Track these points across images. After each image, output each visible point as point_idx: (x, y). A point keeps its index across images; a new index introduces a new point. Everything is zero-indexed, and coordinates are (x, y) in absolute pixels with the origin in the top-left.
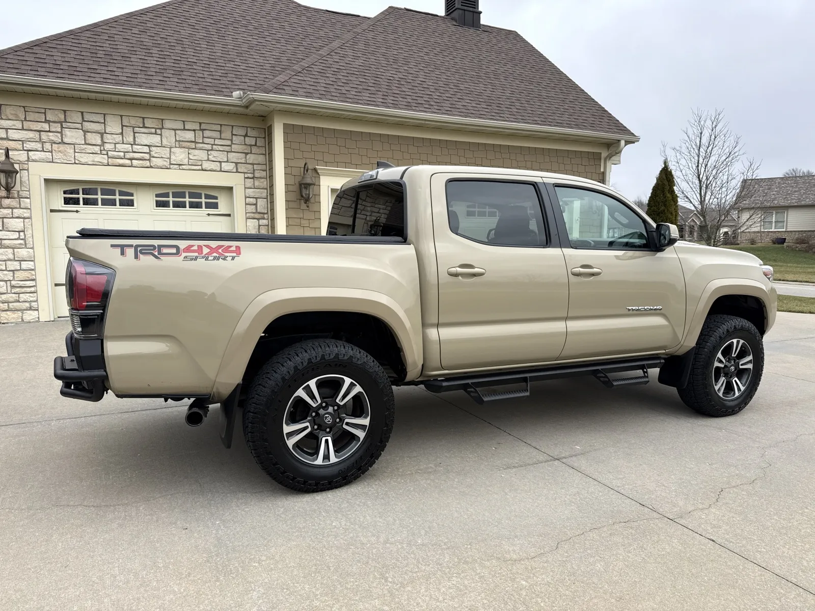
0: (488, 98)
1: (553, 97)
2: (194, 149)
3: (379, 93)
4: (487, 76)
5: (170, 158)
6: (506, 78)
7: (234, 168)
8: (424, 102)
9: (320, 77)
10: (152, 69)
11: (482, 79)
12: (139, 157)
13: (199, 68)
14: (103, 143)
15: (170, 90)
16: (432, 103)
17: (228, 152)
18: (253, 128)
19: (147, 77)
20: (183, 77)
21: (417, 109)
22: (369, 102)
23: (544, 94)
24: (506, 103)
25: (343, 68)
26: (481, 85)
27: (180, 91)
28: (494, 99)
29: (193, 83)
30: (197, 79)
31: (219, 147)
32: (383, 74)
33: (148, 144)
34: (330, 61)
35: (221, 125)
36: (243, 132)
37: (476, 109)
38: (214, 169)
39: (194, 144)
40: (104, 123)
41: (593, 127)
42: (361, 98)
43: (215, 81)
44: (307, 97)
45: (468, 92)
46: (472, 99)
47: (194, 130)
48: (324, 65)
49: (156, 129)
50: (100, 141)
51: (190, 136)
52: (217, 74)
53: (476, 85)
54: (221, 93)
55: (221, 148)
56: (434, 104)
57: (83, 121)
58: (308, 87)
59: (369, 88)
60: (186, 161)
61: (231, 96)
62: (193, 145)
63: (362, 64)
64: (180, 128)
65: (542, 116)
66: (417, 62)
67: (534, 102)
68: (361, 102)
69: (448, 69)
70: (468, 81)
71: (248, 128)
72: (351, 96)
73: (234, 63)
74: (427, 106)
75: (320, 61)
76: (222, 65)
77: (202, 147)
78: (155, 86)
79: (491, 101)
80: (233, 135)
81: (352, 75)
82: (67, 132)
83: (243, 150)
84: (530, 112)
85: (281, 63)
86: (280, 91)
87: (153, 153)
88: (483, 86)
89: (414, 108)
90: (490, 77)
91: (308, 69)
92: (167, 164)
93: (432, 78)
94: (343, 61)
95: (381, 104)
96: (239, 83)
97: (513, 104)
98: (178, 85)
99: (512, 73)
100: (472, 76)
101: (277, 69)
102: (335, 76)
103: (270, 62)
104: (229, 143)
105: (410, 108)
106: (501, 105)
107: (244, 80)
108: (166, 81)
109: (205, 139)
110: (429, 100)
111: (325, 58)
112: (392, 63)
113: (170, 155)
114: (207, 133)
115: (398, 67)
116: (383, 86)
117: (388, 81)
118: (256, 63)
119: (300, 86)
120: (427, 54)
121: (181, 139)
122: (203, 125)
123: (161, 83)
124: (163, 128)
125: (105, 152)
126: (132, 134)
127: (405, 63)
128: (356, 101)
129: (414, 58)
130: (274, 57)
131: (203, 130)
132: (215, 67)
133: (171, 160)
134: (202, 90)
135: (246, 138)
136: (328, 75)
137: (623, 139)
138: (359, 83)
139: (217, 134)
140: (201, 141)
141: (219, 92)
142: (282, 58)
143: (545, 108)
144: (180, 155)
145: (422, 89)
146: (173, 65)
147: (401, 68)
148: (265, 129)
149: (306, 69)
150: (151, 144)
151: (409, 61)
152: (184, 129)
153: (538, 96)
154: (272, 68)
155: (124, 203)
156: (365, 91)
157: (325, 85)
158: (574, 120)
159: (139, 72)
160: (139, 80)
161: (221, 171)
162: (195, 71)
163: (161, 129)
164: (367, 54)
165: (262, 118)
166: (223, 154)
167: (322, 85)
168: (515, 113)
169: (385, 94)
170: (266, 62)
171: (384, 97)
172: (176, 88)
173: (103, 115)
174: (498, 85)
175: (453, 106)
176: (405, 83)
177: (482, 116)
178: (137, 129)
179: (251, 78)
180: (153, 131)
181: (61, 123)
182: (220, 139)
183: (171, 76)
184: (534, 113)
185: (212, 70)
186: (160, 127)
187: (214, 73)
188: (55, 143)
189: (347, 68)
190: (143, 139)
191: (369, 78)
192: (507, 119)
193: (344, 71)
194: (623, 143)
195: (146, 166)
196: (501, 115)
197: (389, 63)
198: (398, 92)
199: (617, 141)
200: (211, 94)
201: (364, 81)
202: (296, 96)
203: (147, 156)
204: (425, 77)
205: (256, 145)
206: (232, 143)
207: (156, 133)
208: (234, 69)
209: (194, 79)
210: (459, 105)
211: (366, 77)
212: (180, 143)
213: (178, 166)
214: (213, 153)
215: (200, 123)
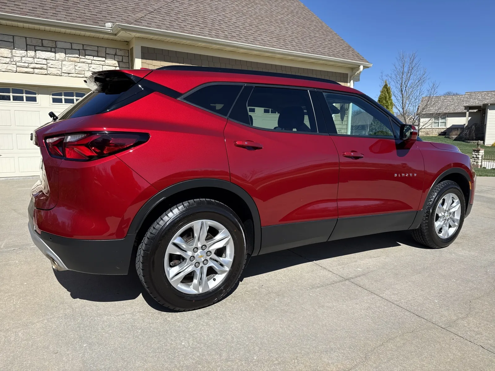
0: (277, 35)
1: (318, 37)
2: (79, 62)
3: (206, 28)
4: (276, 21)
5: (61, 68)
6: (288, 23)
8: (236, 35)
9: (166, 16)
10: (47, 5)
11: (273, 23)
12: (39, 67)
13: (81, 6)
14: (13, 56)
15: (61, 20)
16: (242, 36)
17: (103, 65)
18: (121, 50)
19: (44, 11)
20: (70, 12)
21: (232, 39)
22: (200, 34)
23: (312, 34)
24: (289, 39)
25: (182, 11)
26: (272, 27)
27: (68, 21)
28: (281, 36)
29: (78, 16)
30: (80, 13)
32: (208, 16)
33: (46, 58)
34: (173, 6)
35: (98, 47)
36: (113, 52)
37: (270, 41)
40: (13, 42)
41: (344, 56)
42: (193, 30)
43: (93, 16)
44: (157, 28)
45: (264, 31)
46: (267, 35)
47: (79, 50)
48: (169, 8)
49: (51, 48)
50: (10, 55)
51: (76, 53)
52: (94, 11)
53: (269, 27)
54: (98, 24)
55: (97, 62)
56: (243, 37)
58: (158, 22)
59: (200, 25)
60: (73, 71)
61: (105, 26)
62: (78, 60)
63: (195, 10)
64: (69, 48)
65: (312, 48)
66: (231, 10)
67: (306, 39)
68: (194, 33)
69: (251, 16)
70: (264, 24)
71: (117, 50)
72: (188, 29)
73: (106, 5)
74: (238, 38)
75: (166, 6)
76: (98, 5)
77: (85, 62)
78: (50, 17)
79: (280, 37)
80: (106, 54)
81: (188, 16)
83: (113, 64)
84: (304, 45)
85: (139, 7)
86: (138, 23)
87: (49, 65)
88: (274, 27)
89: (230, 39)
90: (278, 23)
91: (158, 11)
92: (59, 73)
93: (241, 21)
94: (182, 7)
95: (208, 35)
96: (109, 18)
97: (293, 40)
98: (67, 17)
99: (292, 20)
100: (267, 21)
101: (136, 10)
102: (176, 16)
103: (132, 6)
104: (104, 59)
105: (227, 39)
106: (286, 40)
107: (113, 16)
108: (58, 14)
109: (86, 56)
110: (239, 34)
111: (169, 4)
112: (214, 10)
113: (62, 66)
114: (88, 52)
115: (218, 13)
116: (209, 24)
117: (212, 21)
118: (122, 6)
119: (153, 21)
120: (237, 5)
121: (69, 55)
122: (85, 46)
123: (54, 15)
125: (14, 63)
126: (34, 50)
127: (223, 10)
128: (191, 32)
129: (229, 7)
130: (135, 3)
131: (85, 50)
132: (93, 7)
133: (63, 70)
134: (84, 21)
135: (115, 56)
136: (171, 15)
137: (362, 65)
138: (193, 21)
139: (95, 53)
140: (84, 57)
141: (96, 23)
142: (140, 3)
143: (314, 43)
144: (68, 66)
145: (235, 27)
146: (63, 3)
147: (221, 13)
148: (129, 50)
149: (157, 10)
150: (48, 58)
151: (226, 9)
152: (72, 49)
153: (309, 36)
154: (134, 10)
155: (28, 99)
156: (197, 26)
157: (170, 21)
158: (332, 52)
159: (38, 7)
160: (38, 12)
162: (79, 8)
163: (55, 48)
164: (198, 3)
165: (127, 43)
166: (99, 67)
167: (168, 21)
168: (295, 46)
169: (210, 29)
170: (129, 5)
171: (210, 31)
172: (66, 19)
173: (12, 36)
174: (283, 27)
175: (255, 39)
176: (223, 23)
177: (274, 46)
178: (37, 48)
179: (119, 15)
180: (49, 49)
182: (97, 56)
183: (62, 11)
184: (307, 46)
185: (90, 8)
186: (54, 46)
187: (92, 11)
189: (185, 11)
190: (42, 54)
191: (199, 18)
192: (290, 49)
193: (183, 13)
194: (362, 67)
195: (44, 73)
196: (286, 46)
197: (212, 10)
198: (219, 28)
199: (358, 66)
200: (90, 24)
201: (197, 20)
202: (150, 27)
203: (45, 67)
204: (237, 20)
205: (122, 61)
206: (106, 59)
207: (51, 51)
208: (106, 9)
209: (78, 14)
210: (259, 38)
211: (198, 18)
212: (69, 58)
213: (67, 74)
214: (93, 66)
215: (83, 45)
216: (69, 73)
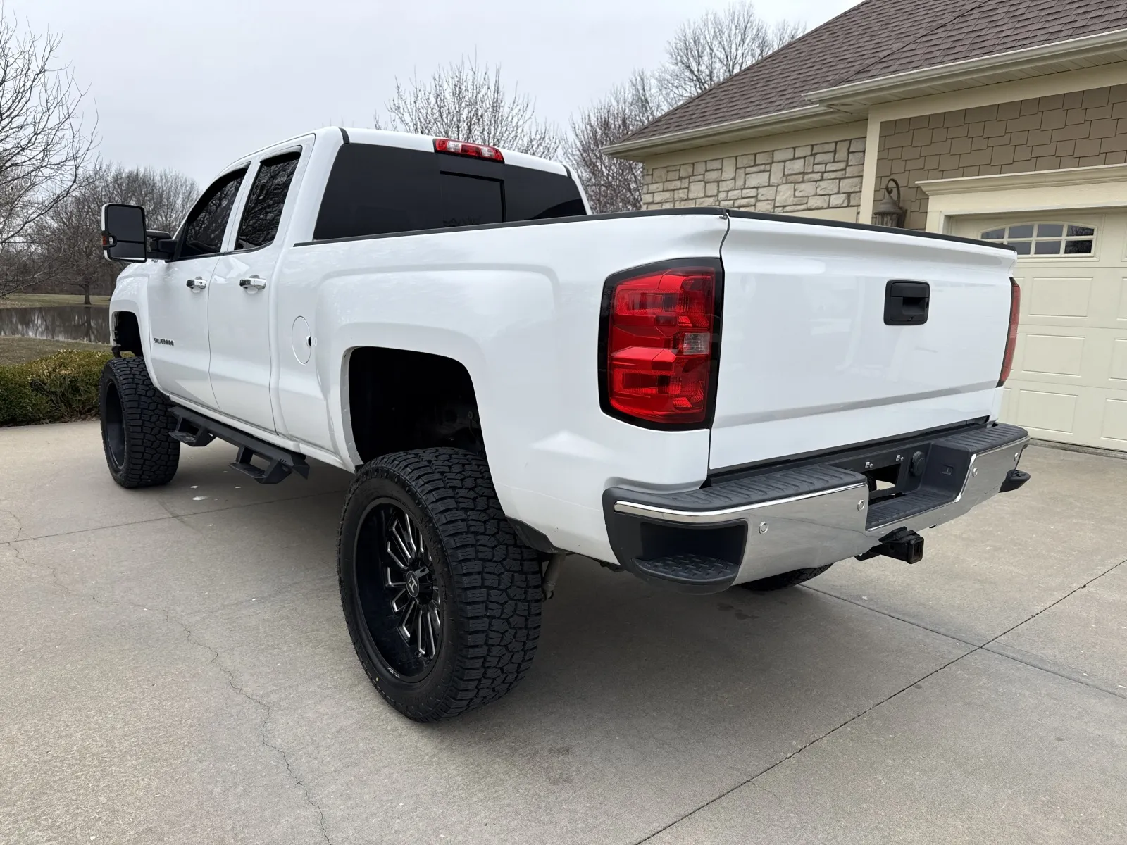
2: (801, 182)
5: (774, 200)
7: (844, 201)
12: (747, 203)
14: (718, 192)
17: (840, 179)
31: (831, 174)
33: (756, 186)
35: (836, 143)
38: (821, 206)
39: (801, 176)
40: (721, 169)
47: (805, 157)
49: (765, 165)
50: (715, 191)
51: (798, 166)
57: (707, 171)
60: (792, 201)
62: (800, 178)
64: (790, 158)
77: (811, 178)
80: (849, 153)
82: (692, 187)
87: (760, 197)
92: (771, 208)
104: (842, 165)
109: (815, 166)
113: (776, 195)
114: (819, 158)
121: (791, 172)
122: (815, 147)
124: (773, 162)
126: (743, 176)
131: (814, 155)
133: (775, 202)
139: (829, 157)
140: (811, 171)
144: (785, 194)
150: (758, 185)
152: (794, 158)
161: (828, 207)
163: (771, 164)
166: (834, 183)
173: (721, 160)
178: (748, 170)
180: (762, 167)
181: (689, 177)
182: (834, 162)
186: (769, 161)
188: (683, 200)
190: (753, 180)
203: (753, 201)
206: (847, 165)
207: (764, 171)
212: (789, 177)
213: (781, 209)
214: (823, 184)
215: (812, 146)
216: (784, 206)
